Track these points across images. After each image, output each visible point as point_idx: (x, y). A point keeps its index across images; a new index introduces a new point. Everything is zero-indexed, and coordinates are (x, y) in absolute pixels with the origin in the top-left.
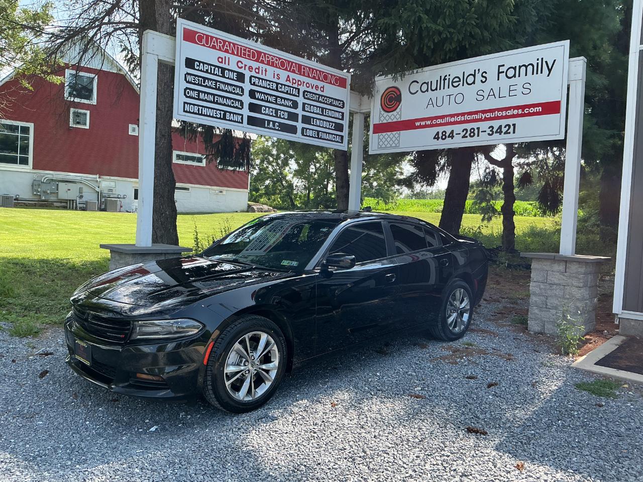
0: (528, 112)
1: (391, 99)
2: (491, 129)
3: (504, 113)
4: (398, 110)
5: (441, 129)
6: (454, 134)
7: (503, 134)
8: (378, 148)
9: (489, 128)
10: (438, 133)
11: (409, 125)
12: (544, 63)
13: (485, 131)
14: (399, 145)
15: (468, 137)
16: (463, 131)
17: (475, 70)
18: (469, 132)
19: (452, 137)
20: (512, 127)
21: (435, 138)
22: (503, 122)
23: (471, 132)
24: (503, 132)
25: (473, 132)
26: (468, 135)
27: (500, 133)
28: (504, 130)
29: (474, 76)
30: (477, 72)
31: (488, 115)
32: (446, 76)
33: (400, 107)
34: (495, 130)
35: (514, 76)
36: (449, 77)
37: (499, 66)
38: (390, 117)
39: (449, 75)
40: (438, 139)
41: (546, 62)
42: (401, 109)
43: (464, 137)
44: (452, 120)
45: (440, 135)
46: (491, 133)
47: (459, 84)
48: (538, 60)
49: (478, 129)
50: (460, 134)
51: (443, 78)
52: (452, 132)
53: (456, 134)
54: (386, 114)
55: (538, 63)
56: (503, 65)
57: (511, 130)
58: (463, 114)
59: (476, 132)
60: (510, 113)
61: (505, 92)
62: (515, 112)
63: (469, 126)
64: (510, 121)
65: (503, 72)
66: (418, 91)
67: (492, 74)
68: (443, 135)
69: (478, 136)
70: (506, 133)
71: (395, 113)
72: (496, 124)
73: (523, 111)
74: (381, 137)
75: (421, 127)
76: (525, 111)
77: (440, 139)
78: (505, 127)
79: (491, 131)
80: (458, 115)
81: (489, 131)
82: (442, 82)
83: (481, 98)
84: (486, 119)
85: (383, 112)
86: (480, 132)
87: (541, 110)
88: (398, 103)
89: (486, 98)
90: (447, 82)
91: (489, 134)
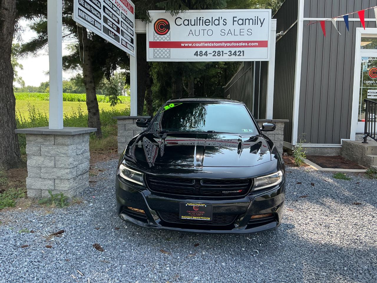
0: (250, 45)
1: (162, 27)
2: (230, 52)
3: (237, 44)
4: (168, 34)
5: (199, 50)
6: (208, 54)
7: (237, 56)
8: (154, 58)
9: (229, 52)
10: (197, 52)
11: (177, 45)
12: (259, 20)
13: (227, 53)
14: (170, 57)
15: (217, 56)
16: (213, 52)
17: (219, 17)
18: (217, 53)
19: (207, 55)
20: (242, 52)
21: (195, 55)
22: (237, 49)
23: (218, 53)
24: (237, 55)
25: (220, 53)
26: (216, 54)
27: (236, 55)
28: (238, 54)
29: (219, 20)
30: (220, 18)
31: (228, 44)
32: (201, 18)
33: (169, 32)
34: (232, 53)
35: (243, 24)
36: (203, 19)
37: (234, 17)
38: (162, 39)
39: (203, 18)
40: (197, 55)
41: (260, 19)
42: (170, 34)
43: (214, 55)
44: (206, 45)
45: (199, 53)
46: (230, 55)
47: (209, 24)
48: (255, 17)
49: (223, 52)
50: (211, 54)
51: (198, 19)
52: (206, 52)
53: (209, 54)
54: (158, 36)
55: (255, 19)
56: (236, 17)
57: (242, 54)
58: (213, 42)
59: (221, 53)
60: (241, 44)
61: (237, 32)
62: (244, 44)
63: (217, 50)
64: (241, 49)
65: (236, 21)
66: (181, 24)
67: (230, 21)
68: (200, 54)
69: (223, 56)
70: (239, 55)
71: (165, 36)
72: (233, 50)
73: (248, 44)
74: (156, 51)
75: (185, 47)
76: (249, 44)
77: (199, 56)
78: (238, 52)
79: (230, 53)
80: (210, 42)
81: (229, 53)
82: (198, 21)
83: (223, 34)
84: (227, 47)
85: (156, 34)
86: (224, 53)
87: (257, 45)
88: (167, 30)
89: (226, 34)
90: (201, 21)
91: (229, 55)
